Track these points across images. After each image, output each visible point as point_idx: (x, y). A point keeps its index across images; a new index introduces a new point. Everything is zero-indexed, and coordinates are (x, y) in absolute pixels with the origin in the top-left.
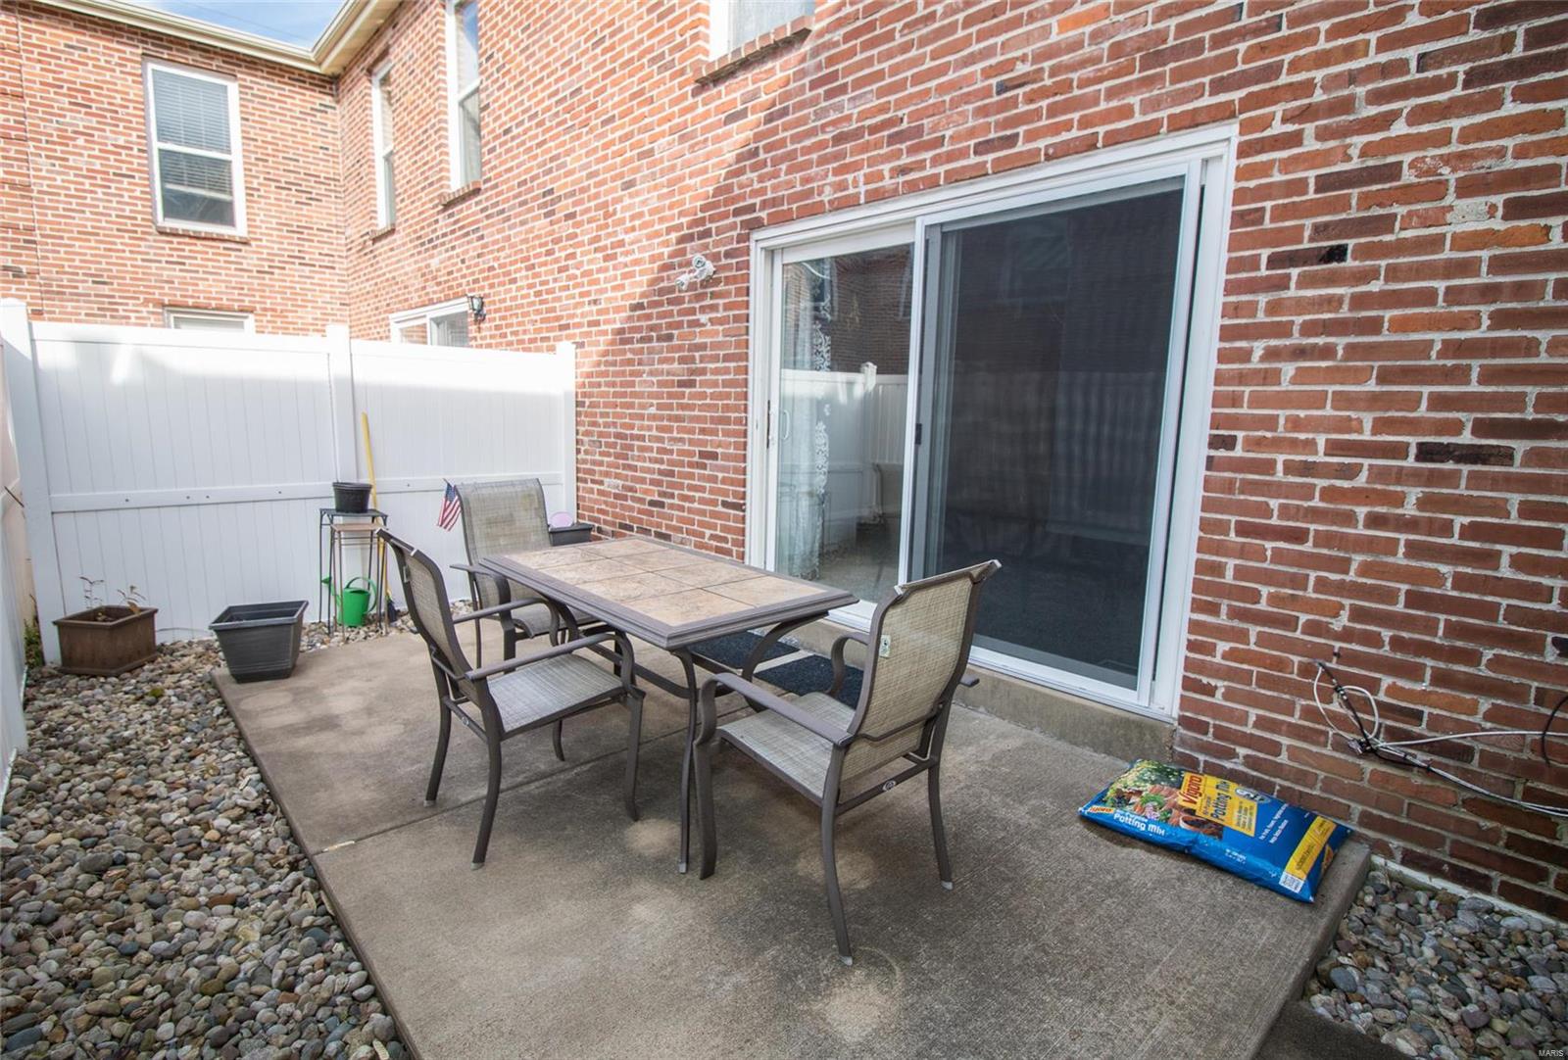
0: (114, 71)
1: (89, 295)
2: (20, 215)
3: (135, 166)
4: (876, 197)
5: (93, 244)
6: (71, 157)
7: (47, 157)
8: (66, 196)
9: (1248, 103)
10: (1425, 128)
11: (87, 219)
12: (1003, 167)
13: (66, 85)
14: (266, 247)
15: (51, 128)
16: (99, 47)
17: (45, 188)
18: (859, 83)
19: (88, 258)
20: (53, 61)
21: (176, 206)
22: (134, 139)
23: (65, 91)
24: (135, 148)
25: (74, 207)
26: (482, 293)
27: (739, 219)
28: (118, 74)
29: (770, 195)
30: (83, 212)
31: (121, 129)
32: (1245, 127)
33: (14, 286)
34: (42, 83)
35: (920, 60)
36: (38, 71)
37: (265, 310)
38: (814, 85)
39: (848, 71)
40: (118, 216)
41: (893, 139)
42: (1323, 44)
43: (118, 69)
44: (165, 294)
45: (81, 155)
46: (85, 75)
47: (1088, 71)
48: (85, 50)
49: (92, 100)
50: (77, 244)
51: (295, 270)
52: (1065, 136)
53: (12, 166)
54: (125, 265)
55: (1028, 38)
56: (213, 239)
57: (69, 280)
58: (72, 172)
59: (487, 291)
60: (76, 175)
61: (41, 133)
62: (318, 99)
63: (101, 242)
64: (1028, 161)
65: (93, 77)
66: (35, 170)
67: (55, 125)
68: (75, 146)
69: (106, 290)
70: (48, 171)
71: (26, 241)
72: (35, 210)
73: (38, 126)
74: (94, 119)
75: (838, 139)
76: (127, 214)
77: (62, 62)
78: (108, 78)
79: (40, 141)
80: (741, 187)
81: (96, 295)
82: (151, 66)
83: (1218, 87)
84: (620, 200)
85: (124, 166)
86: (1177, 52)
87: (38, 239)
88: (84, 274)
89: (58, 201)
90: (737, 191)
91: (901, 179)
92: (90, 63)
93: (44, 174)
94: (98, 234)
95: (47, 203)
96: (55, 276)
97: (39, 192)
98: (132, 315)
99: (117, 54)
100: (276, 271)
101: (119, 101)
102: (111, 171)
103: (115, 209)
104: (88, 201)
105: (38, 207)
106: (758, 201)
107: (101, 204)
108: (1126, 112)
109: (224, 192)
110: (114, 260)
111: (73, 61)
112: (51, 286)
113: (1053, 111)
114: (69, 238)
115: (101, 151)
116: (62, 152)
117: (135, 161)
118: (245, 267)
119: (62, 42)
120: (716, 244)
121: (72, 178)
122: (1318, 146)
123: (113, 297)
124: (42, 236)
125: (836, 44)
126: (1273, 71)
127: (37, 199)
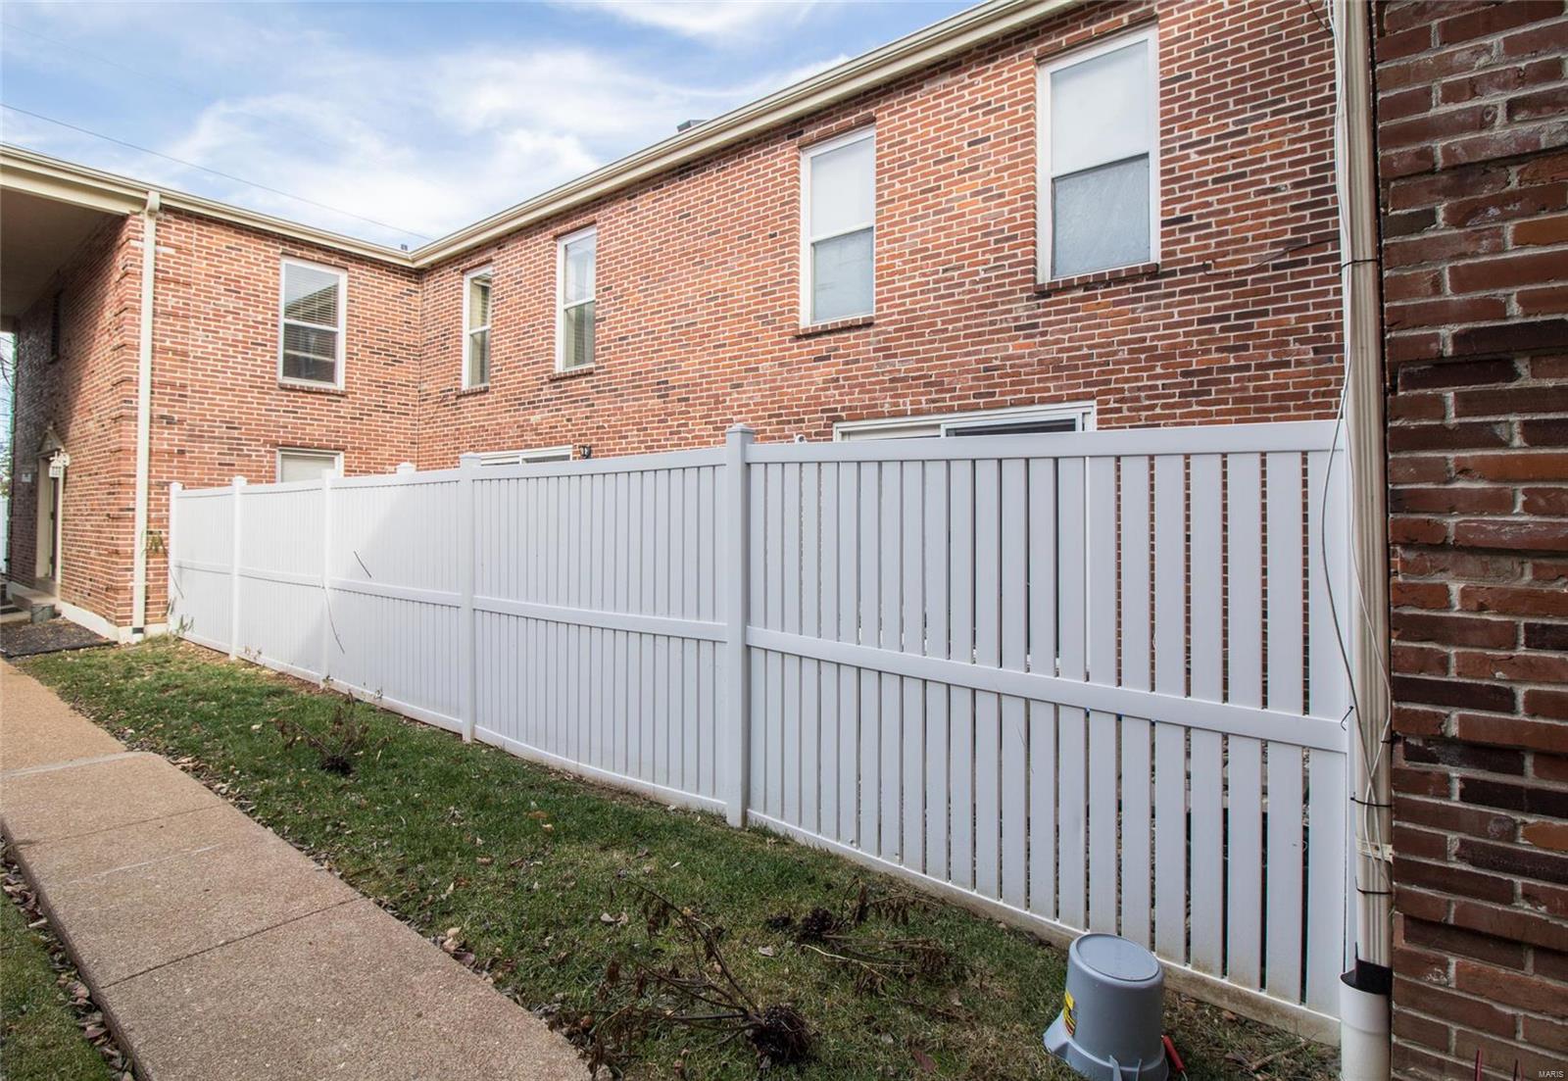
0: (259, 265)
1: (222, 438)
2: (178, 375)
3: (268, 337)
4: (916, 413)
5: (230, 398)
6: (221, 331)
7: (204, 330)
8: (215, 360)
9: (1101, 393)
10: (1167, 412)
11: (228, 378)
12: (988, 407)
13: (223, 276)
14: (359, 399)
15: (209, 309)
16: (252, 248)
17: (199, 354)
18: (904, 355)
19: (225, 408)
20: (216, 259)
21: (293, 366)
22: (269, 316)
23: (222, 280)
24: (270, 323)
25: (219, 368)
26: (589, 444)
27: (825, 415)
28: (262, 268)
29: (847, 404)
30: (225, 373)
31: (260, 309)
32: (1100, 403)
33: (166, 431)
34: (206, 275)
35: (941, 349)
36: (204, 266)
37: (354, 448)
38: (876, 350)
39: (897, 347)
40: (251, 376)
41: (926, 385)
42: (1126, 374)
43: (263, 264)
44: (280, 437)
45: (229, 329)
46: (239, 269)
47: (1028, 369)
48: (240, 250)
49: (241, 288)
50: (218, 397)
51: (379, 417)
52: (1019, 396)
53: (176, 337)
54: (252, 414)
55: (998, 350)
56: (321, 393)
57: (209, 426)
58: (220, 342)
59: (594, 442)
60: (223, 344)
61: (201, 312)
62: (404, 285)
63: (237, 396)
64: (1002, 405)
65: (244, 270)
66: (193, 340)
67: (212, 306)
68: (225, 322)
69: (235, 433)
70: (203, 341)
71: (180, 395)
72: (189, 371)
73: (199, 307)
74: (241, 302)
75: (892, 381)
76: (258, 373)
77: (223, 259)
78: (255, 271)
79: (199, 318)
80: (826, 397)
81: (228, 438)
82: (285, 261)
83: (1086, 385)
84: (730, 394)
85: (260, 337)
86: (1067, 368)
87: (189, 393)
88: (221, 421)
89: (208, 364)
90: (823, 399)
91: (933, 405)
92: (243, 260)
93: (199, 343)
94: (234, 390)
95: (199, 366)
96: (198, 422)
97: (194, 357)
98: (254, 454)
99: (263, 253)
100: (365, 417)
101: (261, 288)
102: (250, 341)
103: (249, 370)
104: (230, 364)
105: (192, 368)
106: (839, 406)
107: (239, 366)
108: (1048, 389)
109: (327, 355)
110: (245, 410)
111: (231, 259)
112: (194, 430)
113: (1012, 384)
114: (213, 393)
115: (244, 325)
116: (216, 327)
117: (269, 333)
118: (342, 414)
119: (224, 244)
120: (808, 427)
121: (220, 346)
122: (1128, 414)
123: (240, 439)
124: (193, 391)
125: (890, 333)
126: (1108, 382)
127: (192, 363)
